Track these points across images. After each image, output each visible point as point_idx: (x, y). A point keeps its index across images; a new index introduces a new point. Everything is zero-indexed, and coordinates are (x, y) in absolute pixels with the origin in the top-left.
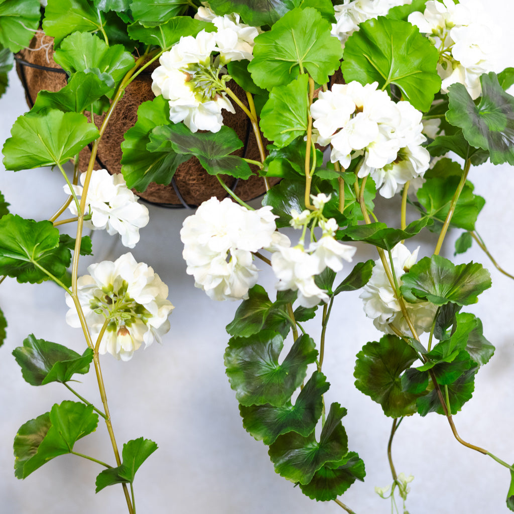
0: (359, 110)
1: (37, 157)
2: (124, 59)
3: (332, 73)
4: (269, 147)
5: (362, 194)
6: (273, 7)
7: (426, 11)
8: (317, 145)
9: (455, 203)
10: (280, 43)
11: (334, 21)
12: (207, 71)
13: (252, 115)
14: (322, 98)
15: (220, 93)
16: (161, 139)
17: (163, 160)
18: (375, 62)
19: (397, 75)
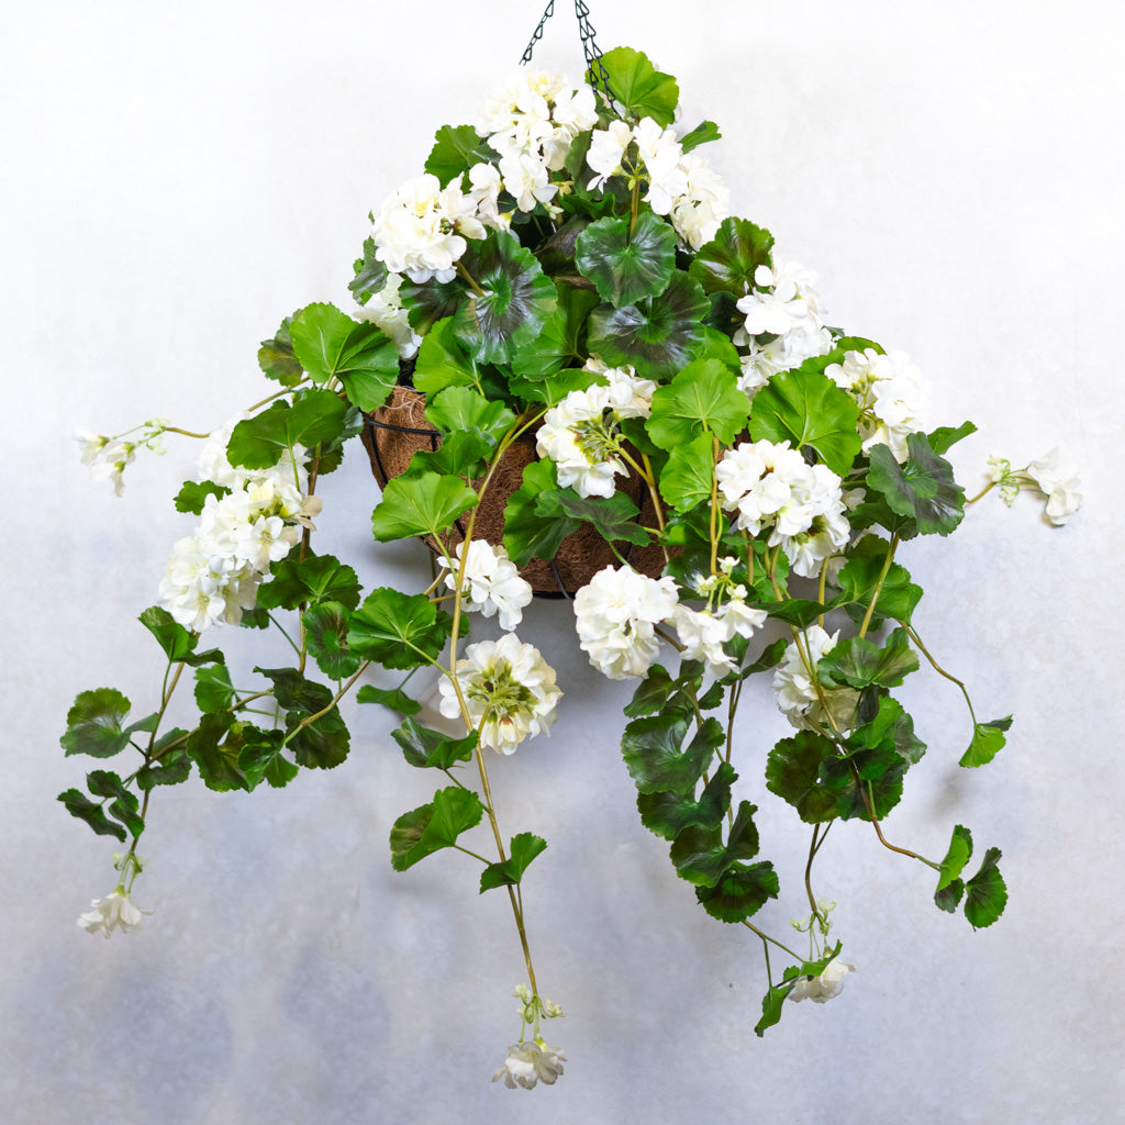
0: (769, 471)
2: (503, 416)
3: (738, 432)
4: (669, 513)
5: (773, 569)
6: (670, 357)
7: (845, 362)
8: (723, 511)
9: (880, 583)
10: (681, 398)
11: (741, 375)
12: (598, 430)
13: (648, 477)
14: (728, 458)
15: (612, 454)
16: (549, 504)
17: (548, 530)
18: (786, 420)
19: (812, 435)
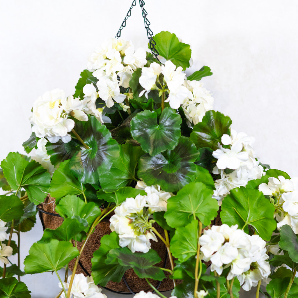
0: (227, 241)
1: (43, 267)
2: (94, 210)
3: (213, 219)
4: (175, 262)
5: (231, 289)
6: (179, 181)
7: (269, 183)
8: (203, 261)
9: (287, 294)
10: (182, 202)
11: (215, 189)
12: (141, 218)
13: (166, 242)
14: (206, 234)
15: (149, 230)
16: (114, 256)
17: (116, 268)
18: (239, 212)
19: (252, 220)
